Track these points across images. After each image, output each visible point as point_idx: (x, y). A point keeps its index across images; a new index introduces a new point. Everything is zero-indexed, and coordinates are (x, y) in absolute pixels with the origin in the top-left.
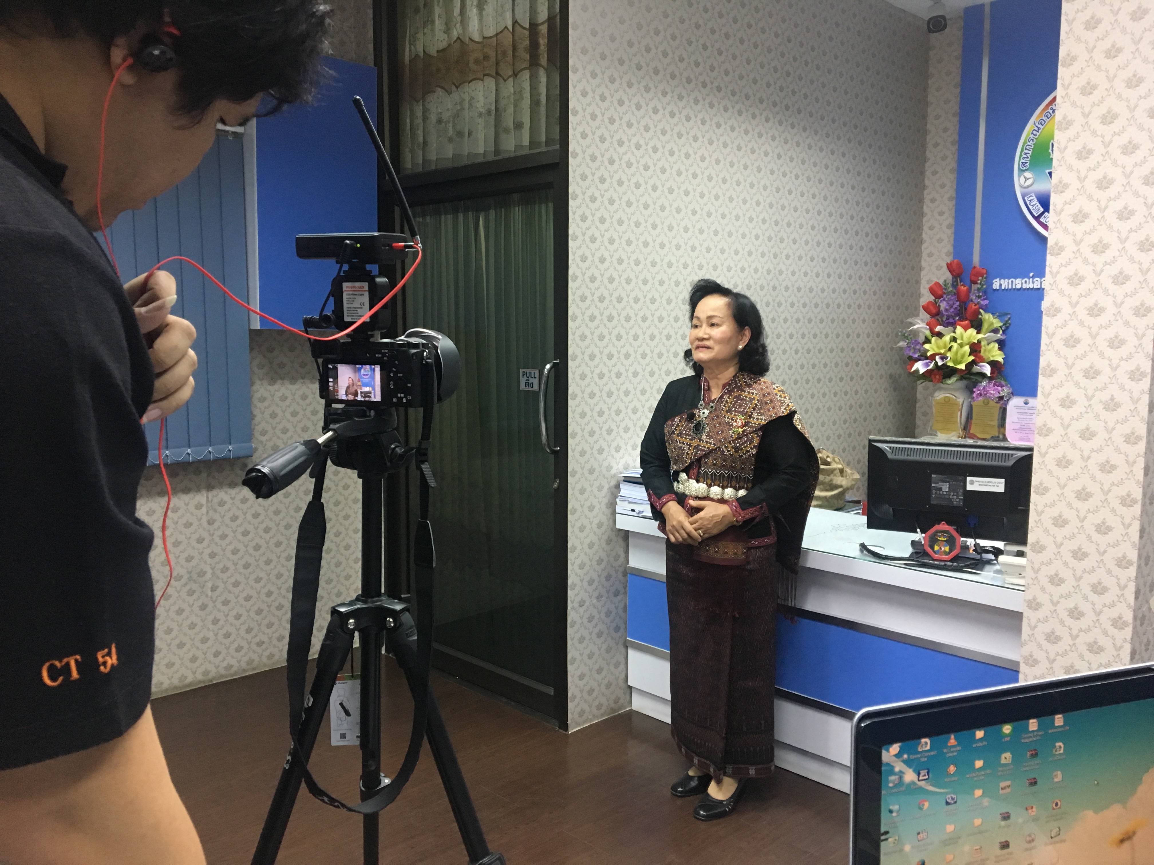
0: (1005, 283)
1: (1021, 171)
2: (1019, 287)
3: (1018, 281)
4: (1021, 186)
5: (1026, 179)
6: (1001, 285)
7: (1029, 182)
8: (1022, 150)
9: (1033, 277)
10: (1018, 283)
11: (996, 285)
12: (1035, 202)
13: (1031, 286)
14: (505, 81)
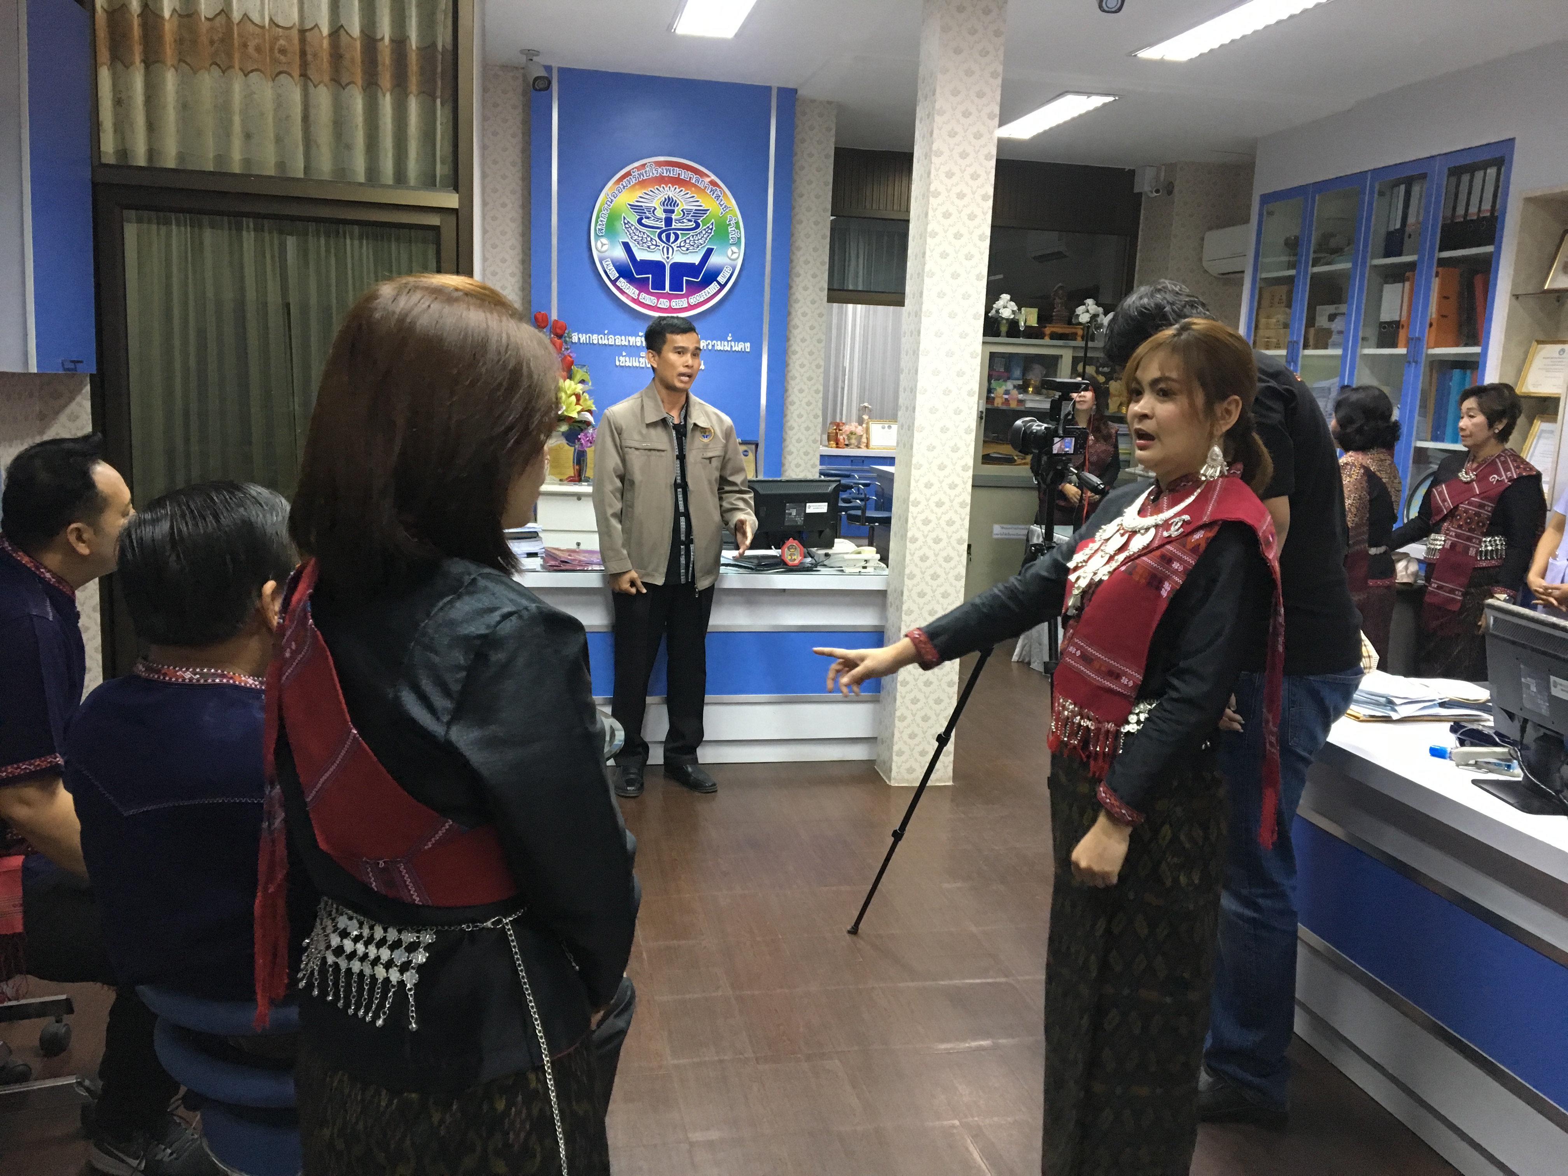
0: (583, 338)
1: (597, 237)
2: (595, 342)
3: (595, 336)
4: (596, 248)
5: (603, 245)
6: (579, 339)
7: (605, 248)
8: (598, 217)
9: (608, 334)
10: (595, 338)
11: (575, 339)
12: (611, 267)
13: (606, 342)
14: (315, 87)
